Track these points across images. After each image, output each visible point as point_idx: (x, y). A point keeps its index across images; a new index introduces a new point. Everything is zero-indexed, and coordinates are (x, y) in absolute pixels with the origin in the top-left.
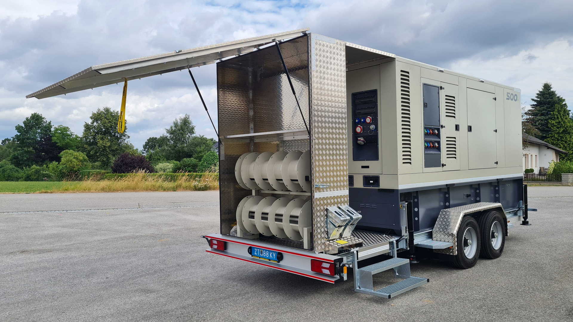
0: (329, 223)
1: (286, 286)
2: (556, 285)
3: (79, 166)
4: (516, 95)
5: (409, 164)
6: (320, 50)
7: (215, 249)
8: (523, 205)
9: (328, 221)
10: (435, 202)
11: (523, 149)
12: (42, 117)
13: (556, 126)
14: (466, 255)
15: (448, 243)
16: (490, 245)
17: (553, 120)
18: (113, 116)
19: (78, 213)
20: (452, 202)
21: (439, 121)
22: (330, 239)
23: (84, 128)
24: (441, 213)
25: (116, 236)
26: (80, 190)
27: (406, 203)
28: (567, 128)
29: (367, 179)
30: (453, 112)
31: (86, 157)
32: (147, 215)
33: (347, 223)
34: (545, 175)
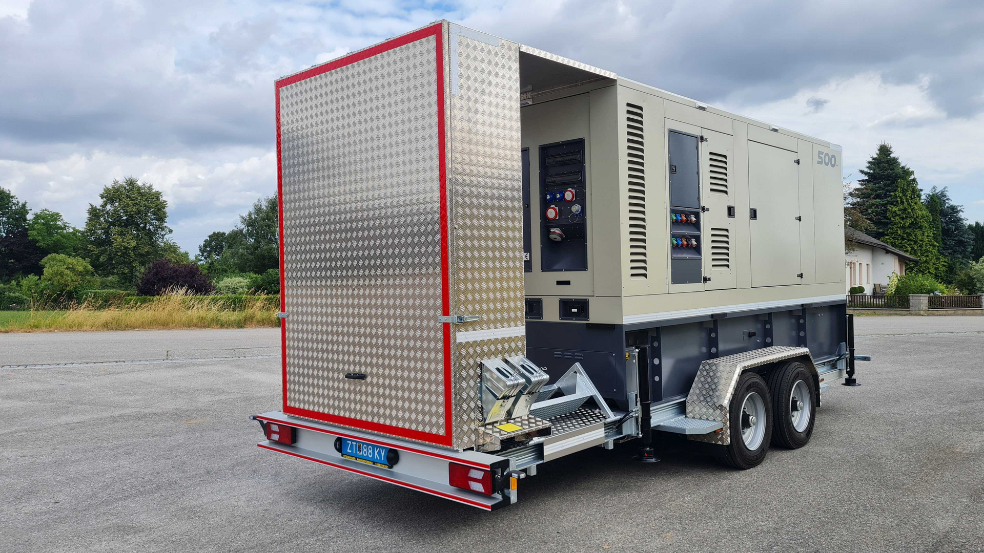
0: (485, 391)
1: (408, 513)
2: (905, 499)
3: (77, 283)
4: (833, 156)
5: (643, 278)
6: (468, 56)
7: (276, 442)
8: (846, 350)
9: (484, 388)
10: (692, 348)
11: (846, 253)
12: (11, 195)
13: (900, 215)
14: (746, 444)
15: (714, 424)
16: (790, 424)
17: (894, 206)
18: (142, 195)
19: (45, 369)
20: (722, 347)
21: (699, 198)
22: (487, 422)
23: (87, 215)
24: (701, 367)
25: (104, 415)
26: (61, 327)
27: (637, 350)
28: (918, 219)
29: (566, 305)
30: (723, 183)
31: (90, 267)
32: (178, 372)
33: (520, 391)
34: (882, 297)
